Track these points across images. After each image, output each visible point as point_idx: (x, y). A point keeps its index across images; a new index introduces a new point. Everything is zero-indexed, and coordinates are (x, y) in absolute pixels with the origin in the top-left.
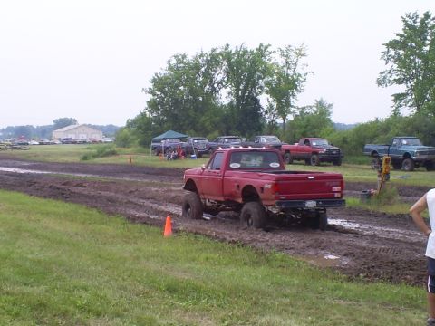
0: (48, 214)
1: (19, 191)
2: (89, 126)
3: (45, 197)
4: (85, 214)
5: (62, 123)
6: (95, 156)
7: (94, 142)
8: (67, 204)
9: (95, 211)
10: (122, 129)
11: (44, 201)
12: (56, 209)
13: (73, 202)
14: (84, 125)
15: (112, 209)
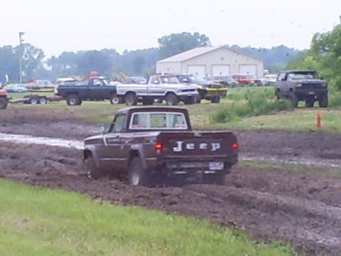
0: (124, 239)
1: (71, 189)
2: (235, 50)
3: (126, 202)
4: (205, 239)
5: (177, 44)
6: (242, 114)
7: (244, 83)
8: (169, 218)
9: (228, 232)
10: (302, 55)
11: (120, 210)
12: (144, 229)
13: (183, 212)
14: (225, 48)
15: (265, 228)
